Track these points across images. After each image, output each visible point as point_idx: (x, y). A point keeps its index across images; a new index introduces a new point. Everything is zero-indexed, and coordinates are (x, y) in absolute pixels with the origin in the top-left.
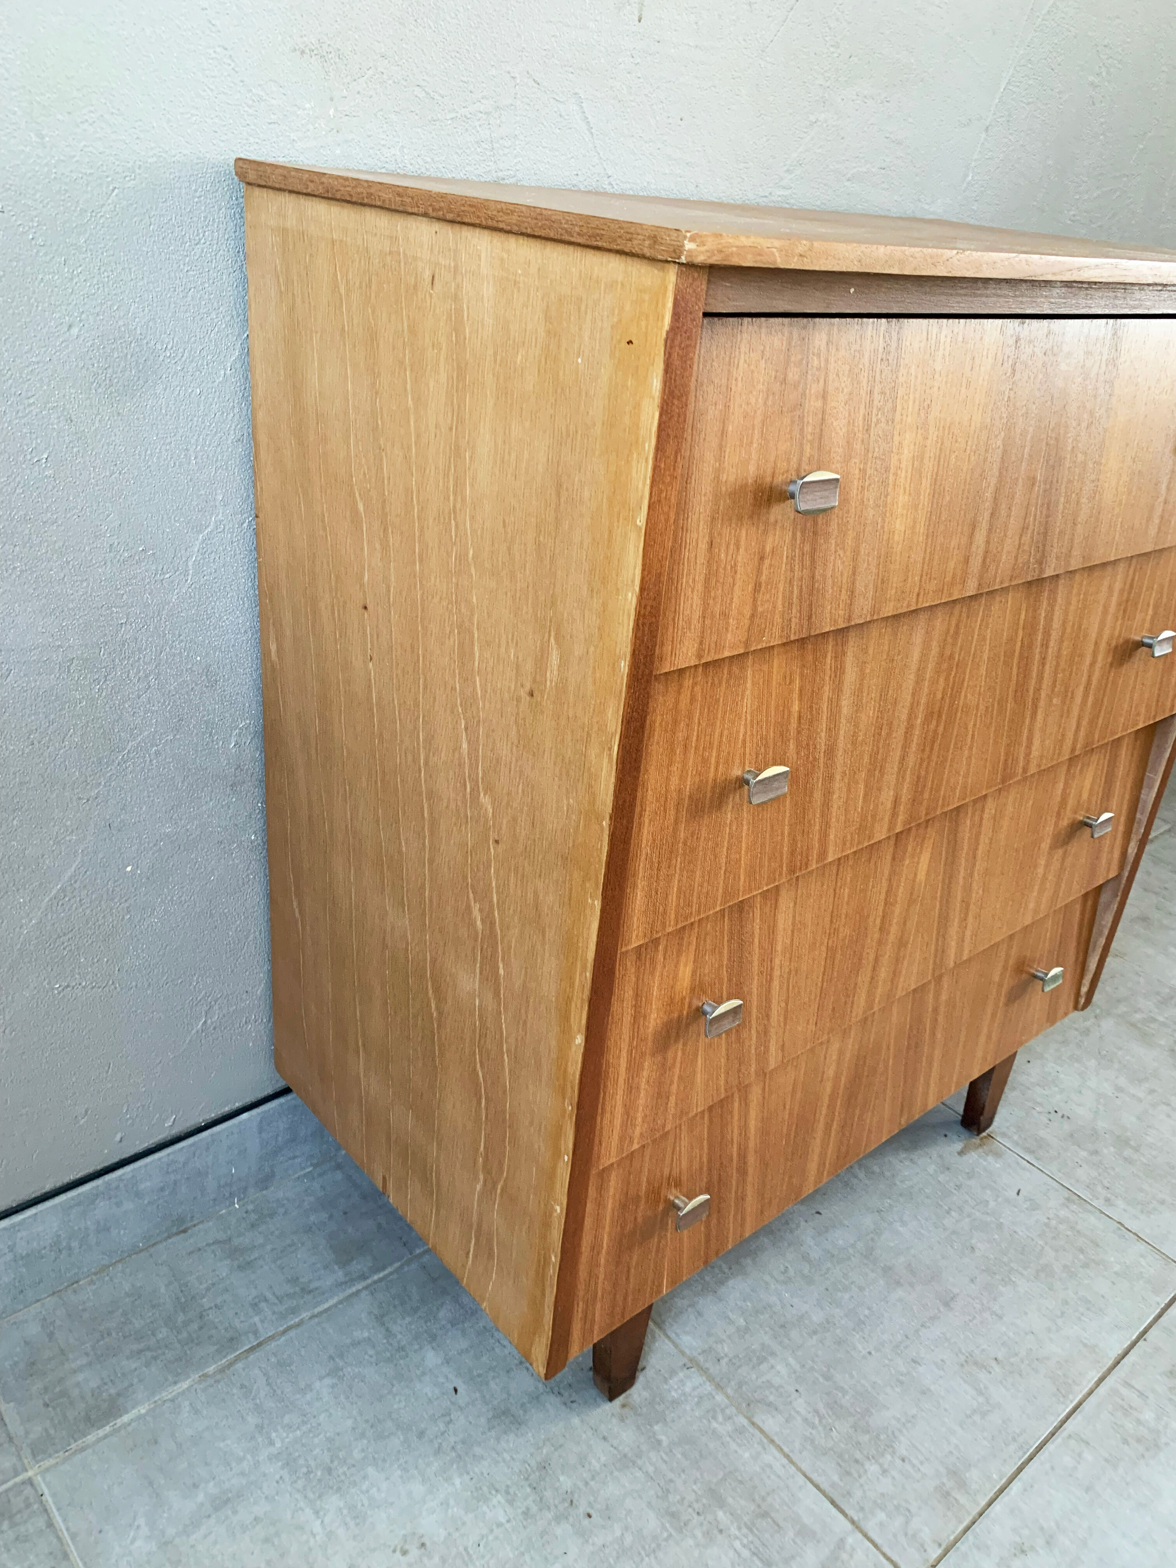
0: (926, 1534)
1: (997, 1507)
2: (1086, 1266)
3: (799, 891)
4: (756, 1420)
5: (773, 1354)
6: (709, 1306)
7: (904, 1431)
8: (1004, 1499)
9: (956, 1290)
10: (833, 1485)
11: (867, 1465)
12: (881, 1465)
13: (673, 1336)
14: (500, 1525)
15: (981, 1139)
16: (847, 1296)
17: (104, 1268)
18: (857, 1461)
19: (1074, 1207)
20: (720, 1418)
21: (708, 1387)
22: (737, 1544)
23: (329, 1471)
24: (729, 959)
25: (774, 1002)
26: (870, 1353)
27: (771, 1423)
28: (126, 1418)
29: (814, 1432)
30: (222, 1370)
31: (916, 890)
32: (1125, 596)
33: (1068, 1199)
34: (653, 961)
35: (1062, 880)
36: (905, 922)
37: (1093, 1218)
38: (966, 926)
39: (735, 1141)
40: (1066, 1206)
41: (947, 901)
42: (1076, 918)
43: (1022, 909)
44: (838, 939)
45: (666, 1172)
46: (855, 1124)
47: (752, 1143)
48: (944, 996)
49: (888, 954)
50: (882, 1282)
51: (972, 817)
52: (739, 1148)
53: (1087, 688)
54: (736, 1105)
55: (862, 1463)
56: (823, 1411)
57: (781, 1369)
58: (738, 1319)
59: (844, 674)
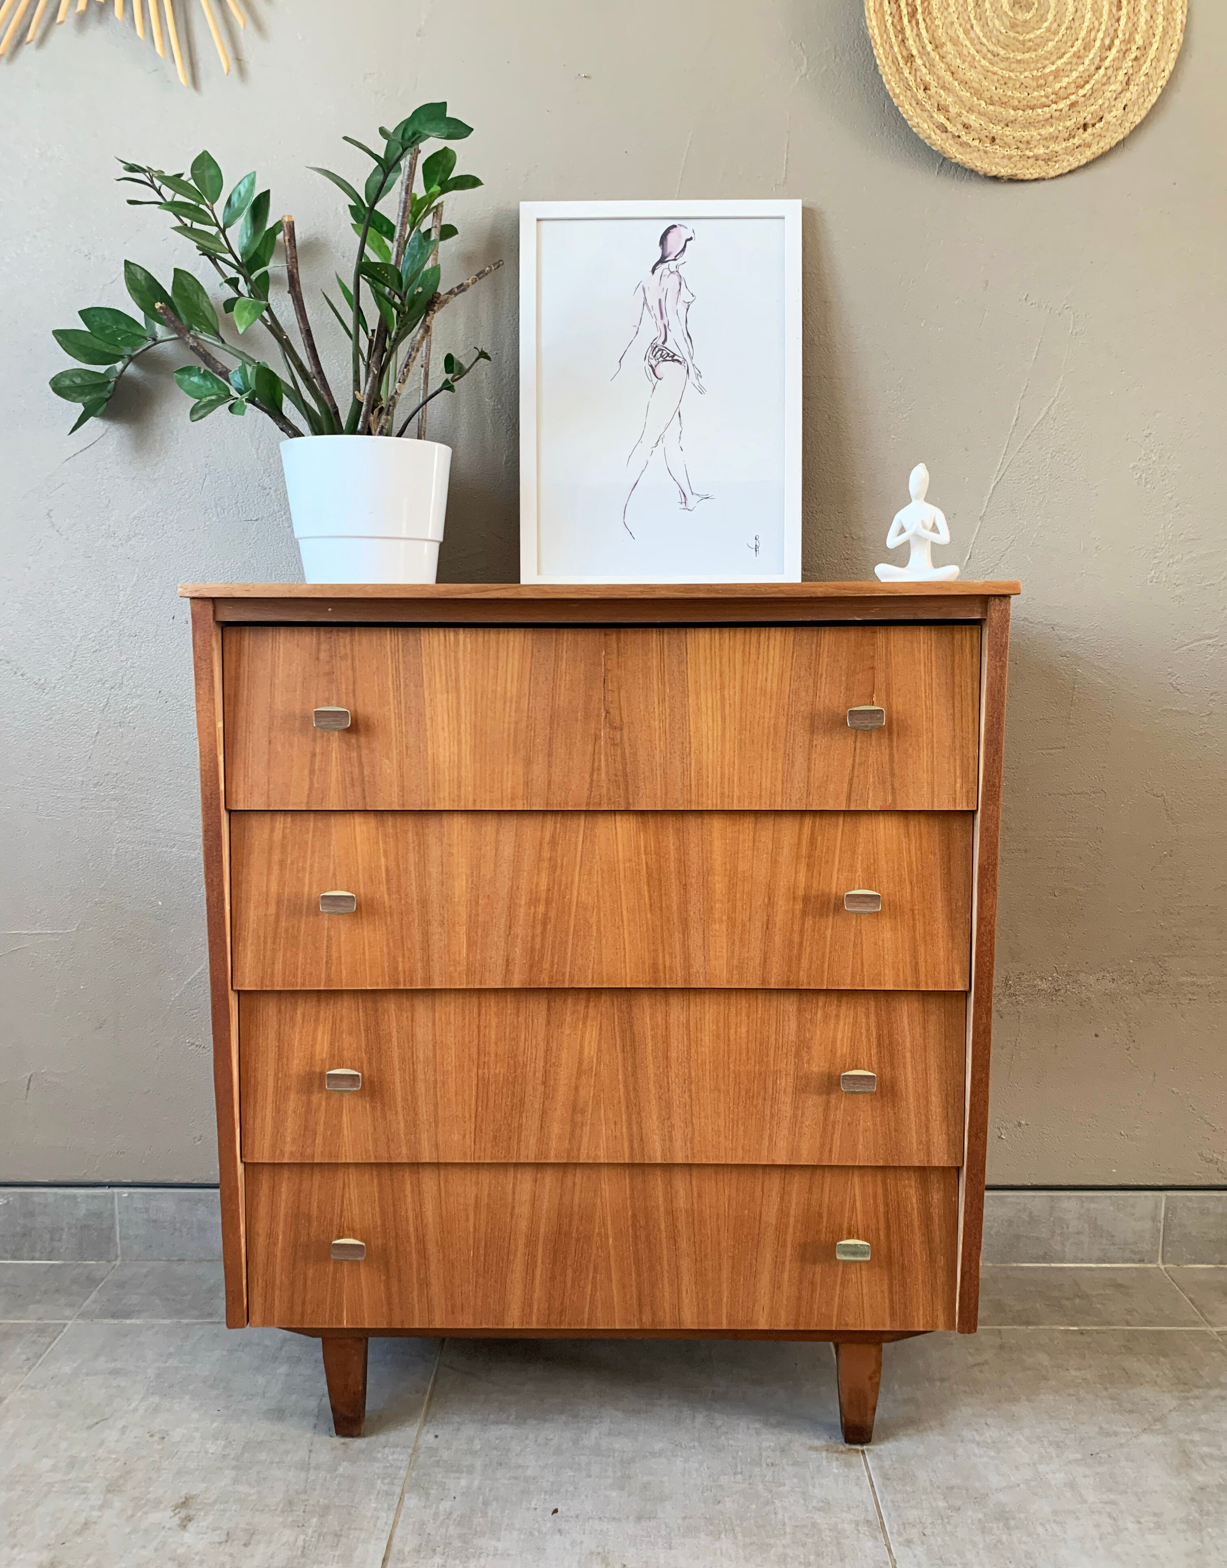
3: (437, 1015)
4: (406, 1495)
5: (470, 1472)
6: (470, 1430)
7: (490, 1557)
9: (661, 1515)
10: (400, 1550)
11: (437, 1556)
12: (446, 1562)
13: (425, 1430)
14: (206, 1452)
15: (849, 1450)
16: (570, 1473)
17: (200, 1261)
18: (434, 1550)
19: (863, 1528)
20: (386, 1481)
21: (405, 1464)
22: (302, 1537)
23: (171, 1386)
24: (367, 1045)
25: (421, 1102)
26: (535, 1509)
27: (412, 1502)
28: (128, 1321)
29: (431, 1521)
30: (187, 1325)
31: (585, 1063)
32: (804, 851)
33: (868, 1522)
34: (292, 1018)
35: (833, 1134)
36: (576, 1088)
37: (870, 1544)
38: (672, 1126)
39: (411, 1222)
40: (857, 1524)
41: (635, 1089)
42: (911, 1204)
43: (766, 1142)
44: (489, 1072)
45: (337, 1210)
46: (569, 1285)
47: (432, 1233)
48: (681, 1203)
49: (559, 1111)
50: (610, 1481)
51: (652, 1017)
52: (417, 1230)
53: (768, 926)
54: (408, 1187)
55: (435, 1554)
56: (454, 1516)
57: (463, 1482)
58: (477, 1445)
59: (428, 848)
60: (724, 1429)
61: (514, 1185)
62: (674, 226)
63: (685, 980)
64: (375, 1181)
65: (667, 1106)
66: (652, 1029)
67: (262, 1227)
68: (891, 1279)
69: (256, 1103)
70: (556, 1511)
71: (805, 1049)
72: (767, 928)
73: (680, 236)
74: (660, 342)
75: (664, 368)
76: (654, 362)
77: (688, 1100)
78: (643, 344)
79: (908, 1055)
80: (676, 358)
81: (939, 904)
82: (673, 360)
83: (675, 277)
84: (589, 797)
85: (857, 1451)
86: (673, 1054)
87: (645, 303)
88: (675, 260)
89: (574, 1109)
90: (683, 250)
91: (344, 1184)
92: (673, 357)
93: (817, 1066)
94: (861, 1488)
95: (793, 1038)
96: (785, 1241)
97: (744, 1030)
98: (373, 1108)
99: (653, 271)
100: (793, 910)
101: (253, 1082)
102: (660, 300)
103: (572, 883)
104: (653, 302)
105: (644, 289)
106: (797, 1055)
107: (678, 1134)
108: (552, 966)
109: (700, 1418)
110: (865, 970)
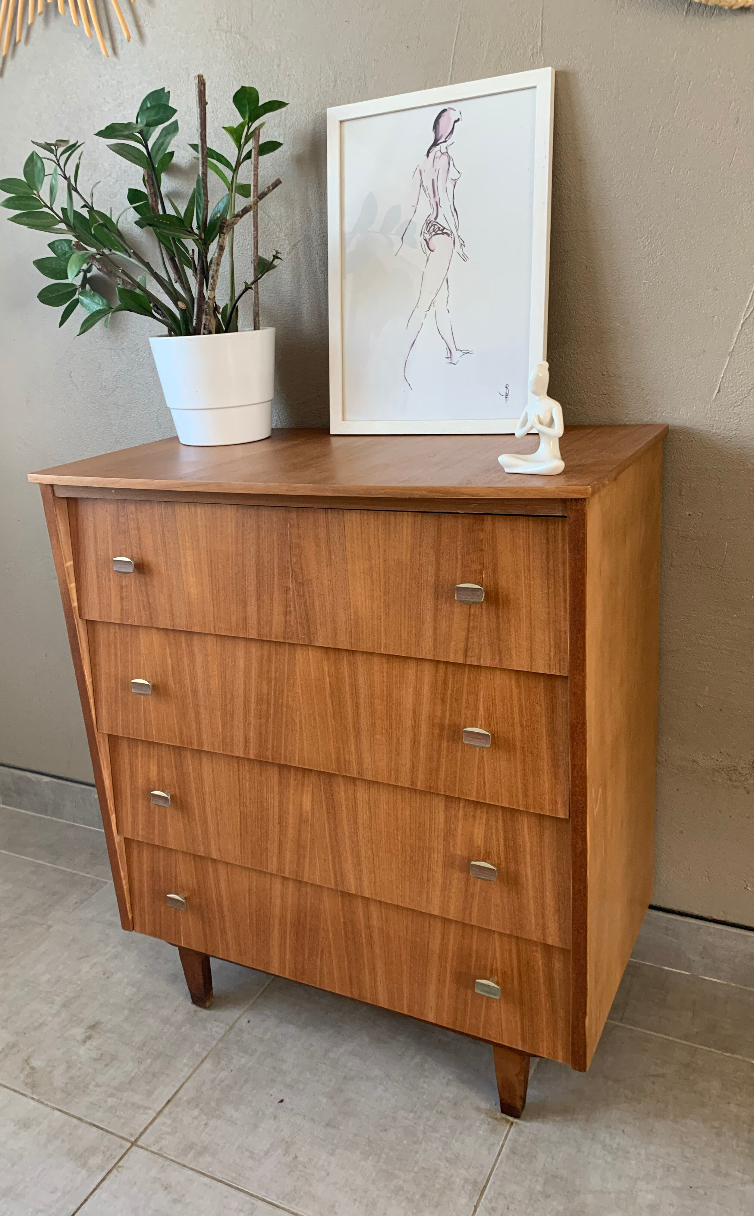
0: (164, 1143)
1: (190, 1172)
2: (410, 1200)
3: (213, 765)
4: (207, 1059)
5: (251, 1055)
7: (225, 1122)
8: (196, 1175)
9: (342, 1127)
10: (180, 1098)
11: (198, 1110)
12: (199, 1115)
13: (245, 1016)
14: (123, 994)
15: (503, 1118)
16: (308, 1076)
18: (197, 1105)
19: (468, 1187)
20: (202, 1046)
21: (219, 1037)
22: (136, 1070)
23: (133, 942)
24: (177, 776)
25: (209, 820)
26: (271, 1095)
27: (208, 1065)
29: (209, 1083)
31: (304, 815)
32: (440, 689)
33: (475, 1183)
34: (136, 752)
35: (472, 902)
36: (299, 831)
37: (463, 1200)
38: (361, 871)
39: (213, 891)
40: (466, 1181)
41: (336, 840)
42: (538, 965)
43: (424, 896)
44: (247, 809)
45: (174, 874)
46: (306, 957)
47: (225, 903)
48: (375, 922)
49: (289, 845)
50: (328, 1090)
51: (345, 792)
52: (217, 898)
53: (415, 742)
54: (211, 870)
55: (197, 1108)
56: (223, 1084)
57: (243, 1061)
58: (268, 1036)
59: (194, 655)
60: (427, 1074)
61: (271, 885)
62: (445, 110)
63: (359, 772)
64: (193, 862)
65: (357, 856)
66: (346, 800)
67: (136, 874)
68: (522, 1015)
69: (122, 801)
70: (282, 1101)
71: (451, 837)
72: (415, 744)
73: (450, 119)
74: (432, 218)
75: (437, 241)
76: (427, 237)
77: (371, 855)
78: (420, 222)
79: (528, 857)
80: (445, 231)
81: (545, 746)
82: (443, 234)
83: (445, 157)
84: (284, 633)
85: (508, 1121)
86: (360, 821)
87: (421, 185)
88: (445, 141)
89: (298, 845)
90: (452, 132)
91: (176, 860)
92: (442, 230)
93: (459, 850)
94: (489, 1154)
95: (442, 826)
96: (446, 967)
97: (408, 813)
98: (183, 818)
99: (428, 155)
100: (433, 734)
101: (119, 788)
102: (433, 180)
103: (283, 691)
104: (428, 184)
105: (420, 172)
106: (445, 839)
107: (365, 877)
108: (273, 748)
109: (418, 1059)
110: (487, 788)
